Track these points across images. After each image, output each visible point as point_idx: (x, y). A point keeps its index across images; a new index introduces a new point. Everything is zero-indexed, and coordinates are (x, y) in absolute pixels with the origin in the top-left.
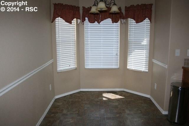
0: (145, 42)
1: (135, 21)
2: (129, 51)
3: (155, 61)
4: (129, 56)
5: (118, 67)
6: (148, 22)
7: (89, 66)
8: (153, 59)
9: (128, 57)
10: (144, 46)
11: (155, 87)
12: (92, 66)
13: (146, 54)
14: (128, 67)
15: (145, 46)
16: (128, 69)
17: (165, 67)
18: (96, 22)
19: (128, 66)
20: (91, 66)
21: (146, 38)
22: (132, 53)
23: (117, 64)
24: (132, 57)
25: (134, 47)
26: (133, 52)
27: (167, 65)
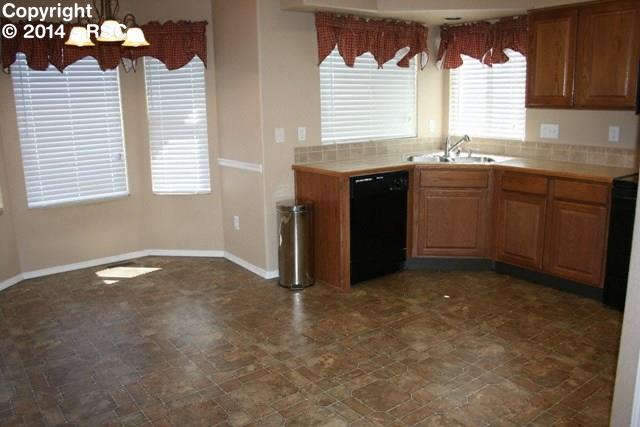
0: (196, 116)
1: (163, 65)
2: (153, 144)
3: (224, 162)
4: (154, 159)
5: (127, 192)
6: (200, 65)
7: (41, 200)
8: (221, 156)
9: (152, 161)
10: (191, 128)
11: (237, 225)
12: (50, 199)
13: (200, 148)
14: (156, 188)
15: (197, 127)
16: (155, 195)
17: (256, 170)
18: (51, 66)
19: (154, 185)
20: (46, 199)
21: (195, 108)
22: (161, 149)
23: (121, 185)
24: (161, 159)
25: (165, 134)
26: (164, 146)
27: (261, 166)
